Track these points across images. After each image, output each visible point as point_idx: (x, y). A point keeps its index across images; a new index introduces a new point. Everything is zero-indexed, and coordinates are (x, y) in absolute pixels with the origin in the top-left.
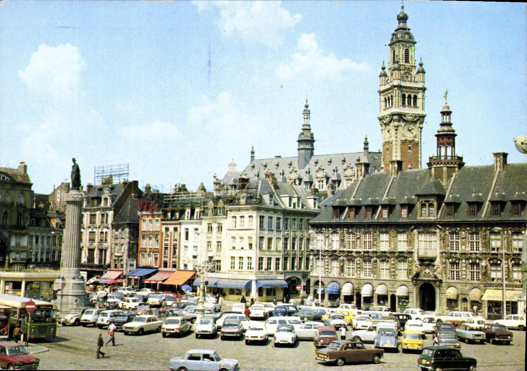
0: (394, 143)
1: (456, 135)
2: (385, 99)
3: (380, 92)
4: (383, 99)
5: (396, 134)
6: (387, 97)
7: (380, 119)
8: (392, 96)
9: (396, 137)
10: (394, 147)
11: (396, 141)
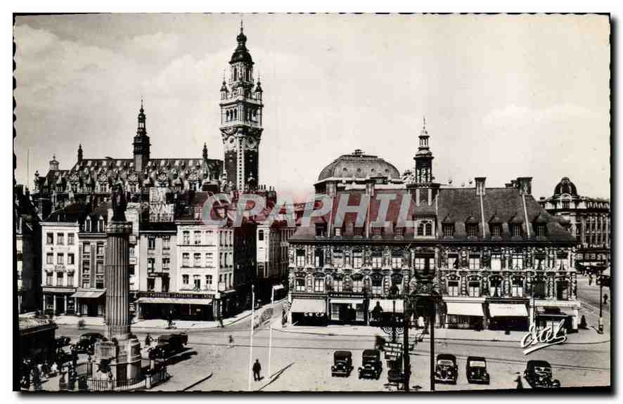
0: (238, 153)
1: (433, 158)
2: (227, 111)
3: (222, 105)
4: (225, 111)
5: (241, 144)
6: (229, 110)
7: (223, 130)
8: (235, 110)
9: (241, 147)
10: (238, 156)
11: (241, 151)
